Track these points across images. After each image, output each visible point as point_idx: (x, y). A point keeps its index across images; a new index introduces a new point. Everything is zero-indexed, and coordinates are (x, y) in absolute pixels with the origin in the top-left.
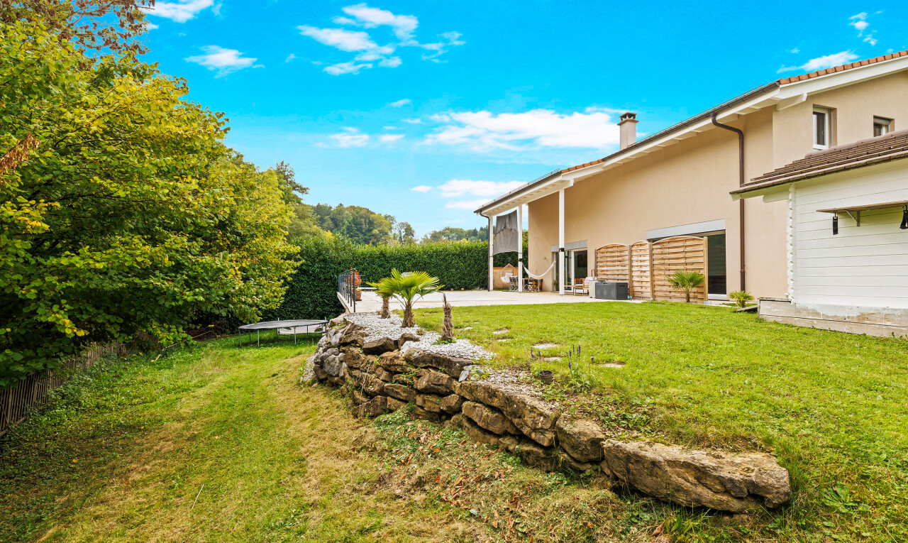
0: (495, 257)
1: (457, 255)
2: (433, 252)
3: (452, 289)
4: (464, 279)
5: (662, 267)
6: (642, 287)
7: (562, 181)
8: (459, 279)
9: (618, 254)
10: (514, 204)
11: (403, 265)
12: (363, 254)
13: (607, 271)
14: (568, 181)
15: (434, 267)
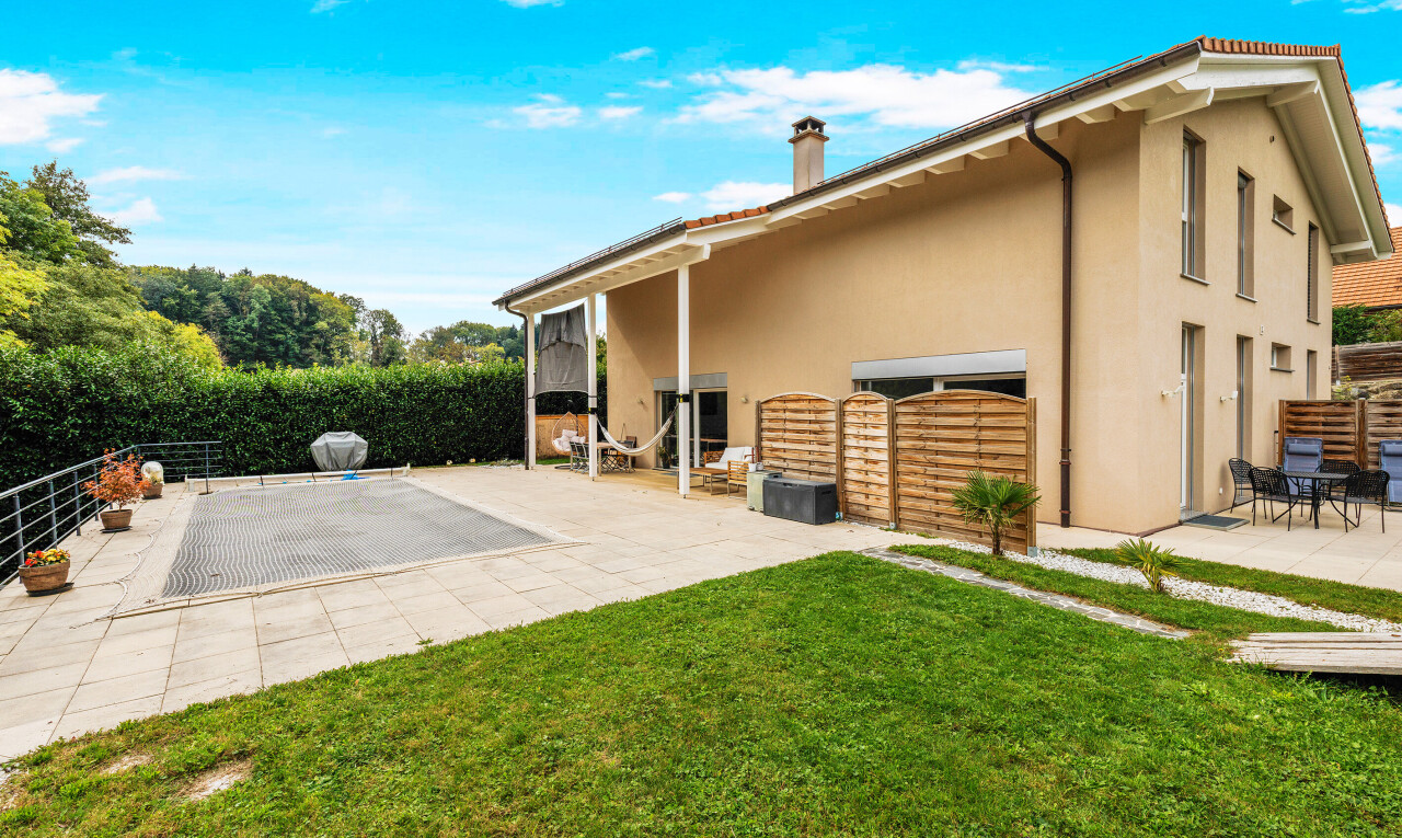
0: (539, 398)
1: (459, 391)
2: (404, 385)
3: (449, 463)
4: (475, 441)
5: (920, 457)
6: (867, 496)
7: (685, 248)
8: (464, 438)
9: (812, 417)
10: (577, 292)
11: (328, 414)
13: (785, 450)
14: (699, 249)
15: (406, 418)
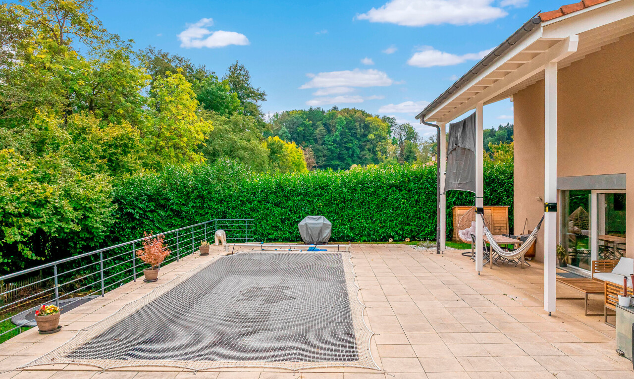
0: (448, 193)
1: (397, 187)
2: (358, 183)
3: (391, 240)
4: (409, 224)
8: (400, 223)
10: (469, 102)
11: (311, 203)
12: (254, 187)
14: (564, 42)
15: (359, 206)
